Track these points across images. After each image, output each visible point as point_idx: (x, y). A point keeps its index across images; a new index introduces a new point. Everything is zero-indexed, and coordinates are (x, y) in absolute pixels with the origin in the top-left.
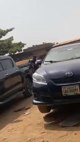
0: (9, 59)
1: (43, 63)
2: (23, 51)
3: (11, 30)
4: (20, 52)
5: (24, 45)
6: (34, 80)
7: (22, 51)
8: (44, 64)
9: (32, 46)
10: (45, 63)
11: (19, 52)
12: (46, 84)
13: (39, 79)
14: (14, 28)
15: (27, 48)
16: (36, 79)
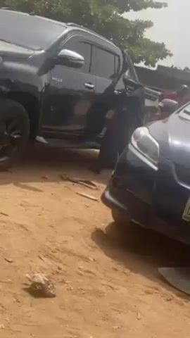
0: (116, 55)
1: (179, 112)
2: (155, 69)
3: (158, 6)
4: (147, 67)
5: (167, 54)
6: (132, 144)
7: (154, 66)
8: (180, 117)
9: (183, 69)
10: (182, 114)
11: (146, 64)
12: (156, 168)
13: (144, 147)
14: (166, 5)
15: (170, 66)
16: (138, 144)
